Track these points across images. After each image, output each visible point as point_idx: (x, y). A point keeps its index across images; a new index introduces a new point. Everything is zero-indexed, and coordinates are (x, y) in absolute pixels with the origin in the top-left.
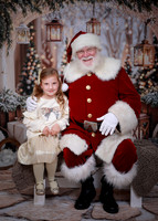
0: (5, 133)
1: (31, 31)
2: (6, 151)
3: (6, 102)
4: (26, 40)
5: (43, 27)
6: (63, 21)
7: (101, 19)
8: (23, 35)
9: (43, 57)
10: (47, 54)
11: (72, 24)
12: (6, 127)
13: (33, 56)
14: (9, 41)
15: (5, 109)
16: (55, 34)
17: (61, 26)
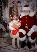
0: (6, 29)
1: (13, 4)
2: (6, 33)
3: (7, 21)
4: (12, 6)
5: (16, 3)
6: (21, 1)
7: (30, 1)
8: (11, 5)
9: (16, 10)
10: (17, 10)
11: (23, 2)
12: (6, 27)
13: (13, 10)
14: (8, 6)
15: (6, 23)
16: (19, 5)
17: (20, 3)
